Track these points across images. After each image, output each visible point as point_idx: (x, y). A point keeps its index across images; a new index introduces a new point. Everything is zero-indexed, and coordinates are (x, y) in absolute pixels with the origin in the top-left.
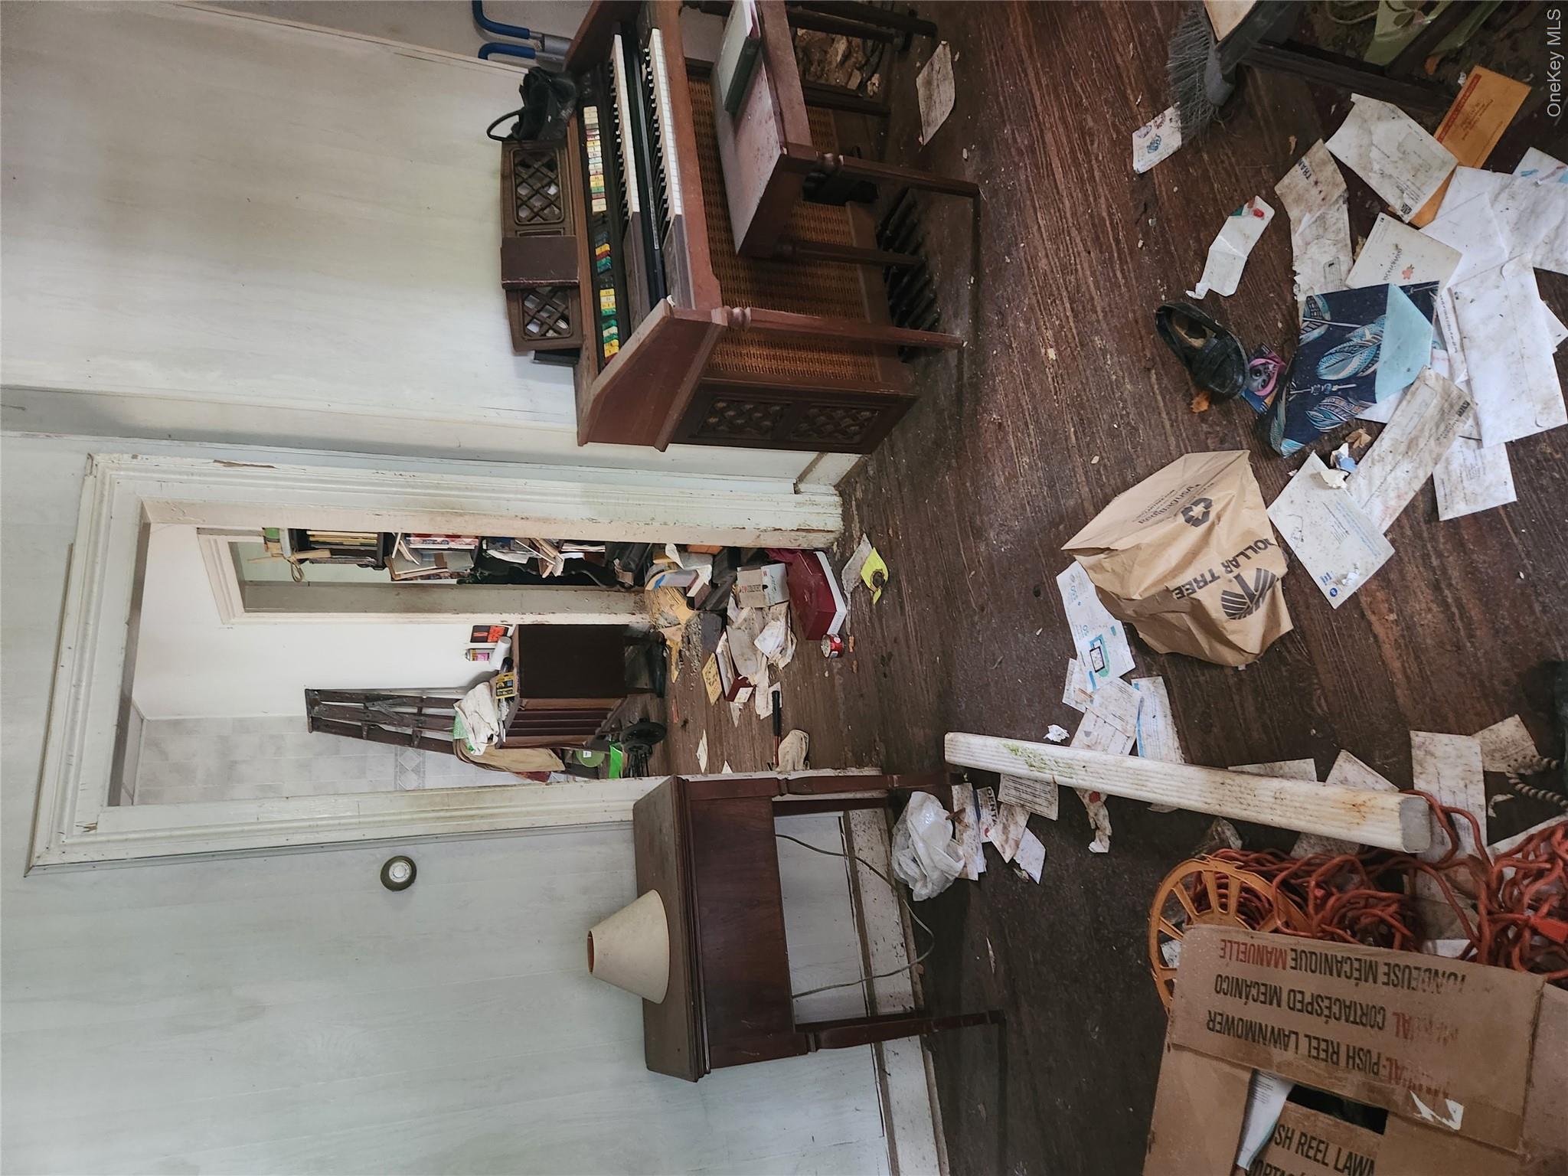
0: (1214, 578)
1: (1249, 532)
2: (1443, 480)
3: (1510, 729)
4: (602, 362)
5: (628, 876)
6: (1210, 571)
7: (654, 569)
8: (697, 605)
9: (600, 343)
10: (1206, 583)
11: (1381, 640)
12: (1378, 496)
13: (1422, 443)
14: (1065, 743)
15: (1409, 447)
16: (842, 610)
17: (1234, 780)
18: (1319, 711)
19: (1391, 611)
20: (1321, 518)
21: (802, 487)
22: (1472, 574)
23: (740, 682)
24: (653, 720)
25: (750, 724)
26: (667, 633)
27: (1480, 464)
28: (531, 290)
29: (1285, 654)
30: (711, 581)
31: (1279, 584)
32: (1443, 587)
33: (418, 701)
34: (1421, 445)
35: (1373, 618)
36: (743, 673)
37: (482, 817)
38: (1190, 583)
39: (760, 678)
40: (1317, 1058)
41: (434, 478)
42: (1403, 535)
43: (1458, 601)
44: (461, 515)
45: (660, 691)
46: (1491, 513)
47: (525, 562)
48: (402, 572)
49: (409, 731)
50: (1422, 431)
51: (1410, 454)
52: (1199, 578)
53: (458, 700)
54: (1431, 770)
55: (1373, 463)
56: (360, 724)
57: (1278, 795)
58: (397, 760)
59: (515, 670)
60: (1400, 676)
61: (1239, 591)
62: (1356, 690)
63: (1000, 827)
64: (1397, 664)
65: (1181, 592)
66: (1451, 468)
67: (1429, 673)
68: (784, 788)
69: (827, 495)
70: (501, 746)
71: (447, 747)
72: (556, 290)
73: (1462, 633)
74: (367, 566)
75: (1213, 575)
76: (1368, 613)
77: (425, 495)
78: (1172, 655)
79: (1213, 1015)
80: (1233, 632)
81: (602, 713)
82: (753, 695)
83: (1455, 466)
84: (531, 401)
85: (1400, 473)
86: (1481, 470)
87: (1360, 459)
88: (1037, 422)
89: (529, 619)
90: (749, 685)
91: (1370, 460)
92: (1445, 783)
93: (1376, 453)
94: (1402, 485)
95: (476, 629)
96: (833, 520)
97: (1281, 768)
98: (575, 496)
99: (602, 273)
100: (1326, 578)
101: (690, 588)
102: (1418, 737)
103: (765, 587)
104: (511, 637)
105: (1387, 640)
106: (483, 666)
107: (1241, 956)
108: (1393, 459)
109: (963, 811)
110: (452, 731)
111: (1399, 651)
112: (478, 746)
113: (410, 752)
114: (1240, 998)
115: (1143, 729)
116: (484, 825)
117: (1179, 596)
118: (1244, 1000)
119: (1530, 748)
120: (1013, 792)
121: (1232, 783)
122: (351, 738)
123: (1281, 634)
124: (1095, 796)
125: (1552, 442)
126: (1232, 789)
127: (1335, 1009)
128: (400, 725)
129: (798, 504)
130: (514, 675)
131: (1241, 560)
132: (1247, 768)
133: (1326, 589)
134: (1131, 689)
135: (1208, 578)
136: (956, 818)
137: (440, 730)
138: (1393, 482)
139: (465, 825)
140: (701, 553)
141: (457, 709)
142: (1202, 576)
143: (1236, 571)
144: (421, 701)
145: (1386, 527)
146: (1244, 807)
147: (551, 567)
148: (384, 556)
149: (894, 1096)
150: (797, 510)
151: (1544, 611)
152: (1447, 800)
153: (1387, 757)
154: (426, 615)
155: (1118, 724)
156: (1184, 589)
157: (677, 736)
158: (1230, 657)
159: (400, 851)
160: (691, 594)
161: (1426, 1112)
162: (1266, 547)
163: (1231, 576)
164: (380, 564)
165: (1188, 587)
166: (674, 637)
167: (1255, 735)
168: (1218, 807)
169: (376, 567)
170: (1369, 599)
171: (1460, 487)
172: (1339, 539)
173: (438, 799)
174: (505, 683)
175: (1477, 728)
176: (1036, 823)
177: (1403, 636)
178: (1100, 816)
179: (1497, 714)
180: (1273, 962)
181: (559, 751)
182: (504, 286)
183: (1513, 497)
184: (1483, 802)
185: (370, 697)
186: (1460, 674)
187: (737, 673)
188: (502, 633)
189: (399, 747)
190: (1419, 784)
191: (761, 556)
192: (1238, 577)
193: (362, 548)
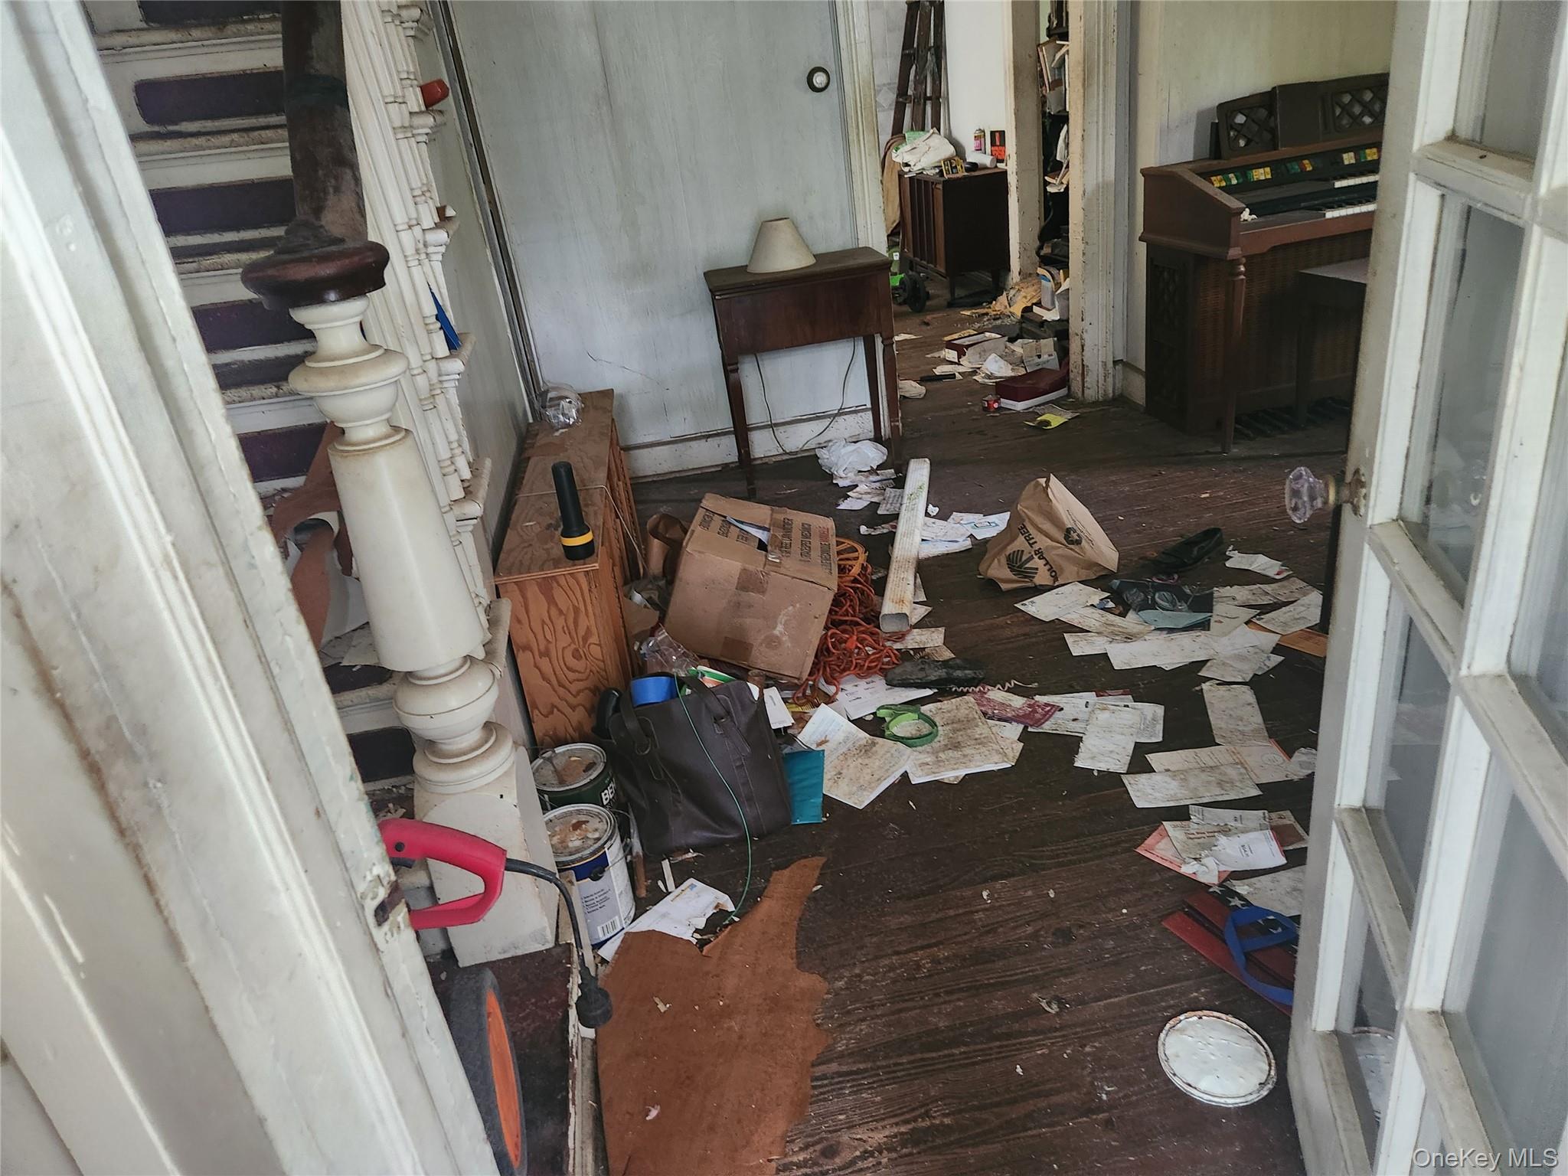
0: (1031, 546)
1: (1062, 570)
2: (1088, 635)
3: (947, 655)
4: (1206, 175)
5: (822, 248)
6: (1036, 542)
7: (1054, 271)
8: (1025, 314)
9: (1223, 172)
10: (1028, 541)
11: (995, 619)
12: (1080, 616)
13: (1111, 628)
14: (927, 514)
15: (1108, 624)
16: (1020, 406)
18: (953, 602)
19: (1012, 622)
21: (1119, 367)
22: (1033, 644)
23: (961, 351)
24: (928, 303)
25: (928, 364)
26: (1003, 299)
27: (1095, 646)
28: (1271, 113)
30: (1046, 321)
31: (1028, 584)
32: (1026, 636)
33: (938, 95)
34: (1109, 628)
35: (1008, 617)
36: (969, 352)
37: (858, 134)
38: (1028, 532)
39: (967, 364)
41: (1113, 58)
42: (1057, 624)
43: (1019, 640)
44: (1084, 85)
45: (952, 304)
46: (1068, 648)
47: (1058, 158)
48: (1044, 53)
49: (910, 92)
50: (1118, 628)
51: (1104, 625)
52: (1030, 537)
53: (939, 130)
54: (925, 633)
55: (1100, 614)
56: (915, 46)
57: (905, 579)
58: (884, 85)
59: (966, 174)
60: (975, 625)
61: (1024, 558)
62: (967, 612)
63: (869, 491)
64: (982, 624)
65: (1022, 528)
66: (1095, 637)
67: (977, 633)
68: (886, 342)
69: (1114, 389)
70: (901, 175)
71: (898, 130)
72: (1273, 131)
73: (999, 642)
74: (1049, 21)
75: (1033, 544)
76: (1011, 615)
77: (1098, 56)
79: (791, 520)
80: (999, 561)
81: (933, 260)
82: (952, 363)
84: (1177, 127)
85: (1094, 622)
86: (1092, 646)
87: (1103, 610)
88: (1154, 492)
89: (1012, 180)
90: (959, 357)
91: (1103, 613)
92: (918, 636)
93: (1107, 615)
94: (1087, 623)
95: (1002, 133)
96: (1091, 394)
97: (919, 589)
98: (1103, 176)
99: (1286, 167)
100: (1032, 602)
101: (1041, 307)
102: (942, 630)
103: (1039, 357)
104: (996, 167)
105: (995, 621)
106: (969, 145)
107: (822, 532)
108: (1103, 620)
109: (878, 475)
110: (912, 129)
111: (989, 625)
112: (900, 156)
113: (893, 96)
114: (802, 529)
115: (938, 542)
116: (853, 137)
117: (1020, 527)
119: (938, 657)
120: (893, 495)
122: (902, 39)
123: (1001, 585)
124: (895, 527)
125: (1105, 665)
127: (805, 550)
128: (916, 82)
129: (1105, 364)
130: (962, 173)
131: (1044, 561)
133: (1027, 601)
134: (963, 537)
135: (1031, 542)
136: (872, 471)
137: (913, 119)
138: (1089, 620)
139: (852, 123)
140: (1065, 309)
141: (932, 131)
142: (1033, 538)
143: (1036, 557)
144: (938, 99)
145: (1061, 619)
146: (895, 579)
147: (1053, 181)
148: (1058, 34)
149: (693, 444)
150: (1100, 363)
152: (909, 637)
153: (929, 621)
154: (1012, 86)
155: (942, 534)
157: (916, 320)
158: (984, 564)
159: (833, 78)
160: (1036, 309)
162: (1053, 576)
163: (1033, 553)
164: (1051, 33)
165: (1025, 532)
166: (1000, 304)
167: (939, 582)
168: (895, 561)
169: (1049, 29)
170: (1020, 615)
171: (1083, 640)
172: (1057, 605)
173: (868, 100)
174: (956, 167)
175: (947, 645)
176: (874, 506)
177: (998, 625)
178: (884, 529)
179: (956, 651)
180: (822, 539)
181: (897, 230)
182: (1274, 88)
183: (1074, 655)
184: (909, 647)
185: (939, 50)
186: (977, 642)
187: (968, 347)
188: (999, 157)
189: (896, 86)
190: (916, 630)
191: (1063, 352)
192: (1032, 558)
193: (1064, 14)
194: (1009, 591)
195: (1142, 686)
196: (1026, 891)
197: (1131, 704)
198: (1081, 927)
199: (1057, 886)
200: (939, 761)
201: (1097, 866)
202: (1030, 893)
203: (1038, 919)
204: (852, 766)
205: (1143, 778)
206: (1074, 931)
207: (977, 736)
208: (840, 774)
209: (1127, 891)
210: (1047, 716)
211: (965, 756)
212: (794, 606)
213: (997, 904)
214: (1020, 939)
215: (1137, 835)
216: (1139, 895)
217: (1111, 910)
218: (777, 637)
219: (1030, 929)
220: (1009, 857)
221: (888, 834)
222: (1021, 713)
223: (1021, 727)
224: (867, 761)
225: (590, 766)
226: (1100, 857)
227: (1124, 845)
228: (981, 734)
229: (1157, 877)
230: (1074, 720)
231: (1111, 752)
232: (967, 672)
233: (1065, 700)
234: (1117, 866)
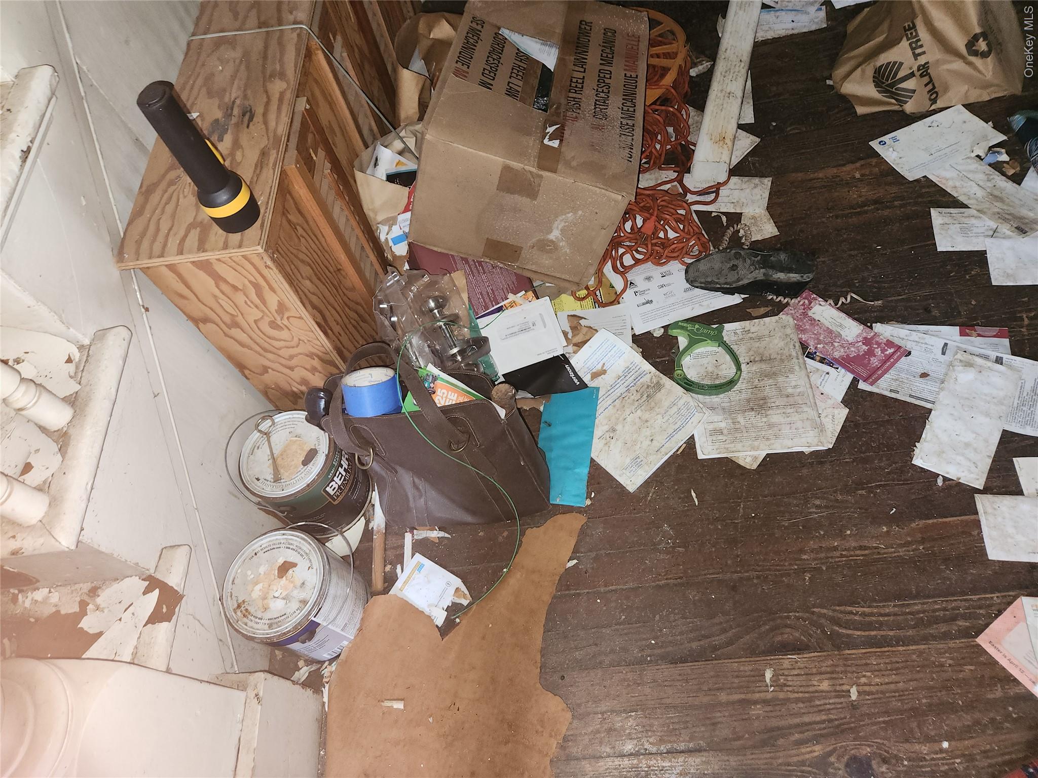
0: (916, 56)
1: (946, 89)
2: (963, 213)
3: (768, 230)
6: (924, 53)
10: (913, 49)
11: (840, 168)
12: (958, 175)
13: (998, 204)
15: (996, 197)
17: (743, 68)
18: (789, 129)
19: (862, 175)
20: (946, 140)
22: (884, 222)
27: (971, 235)
29: (836, 110)
31: (896, 108)
32: (877, 206)
34: (996, 204)
35: (858, 165)
38: (917, 35)
40: (571, 81)
42: (924, 187)
43: (866, 212)
46: (932, 236)
50: (1008, 205)
51: (990, 197)
52: (919, 44)
54: (744, 186)
55: (987, 175)
57: (731, 94)
60: (812, 176)
61: (901, 74)
62: (803, 151)
64: (821, 175)
65: (910, 29)
66: (972, 219)
67: (812, 192)
73: (840, 212)
75: (919, 55)
76: (862, 162)
78: (845, 35)
79: (590, 24)
80: (863, 71)
83: (973, 221)
85: (975, 189)
86: (967, 235)
87: (993, 168)
91: (991, 173)
92: (736, 193)
93: (996, 177)
94: (965, 190)
97: (748, 103)
100: (895, 140)
102: (768, 182)
105: (839, 171)
107: (630, 46)
108: (988, 187)
111: (831, 177)
114: (603, 42)
115: (783, 13)
117: (907, 27)
118: (602, 44)
119: (757, 237)
121: (741, 67)
123: (855, 106)
125: (980, 275)
126: (737, 67)
127: (602, 95)
131: (926, 79)
132: (749, 83)
133: (886, 138)
134: (817, 6)
135: (918, 51)
138: (969, 184)
142: (921, 46)
143: (918, 74)
145: (931, 177)
146: (723, 73)
151: (851, 256)
152: (723, 192)
153: (754, 164)
156: (913, 31)
158: (840, 72)
161: (550, 130)
162: (930, 100)
163: (915, 69)
165: (914, 34)
167: (774, 89)
168: (723, 57)
170: (873, 164)
171: (955, 222)
172: (926, 150)
175: (771, 213)
177: (842, 180)
179: (780, 224)
180: (628, 64)
183: (939, 249)
184: (722, 211)
186: (810, 208)
190: (734, 179)
192: (912, 75)
194: (865, 116)
195: (1026, 322)
196: (820, 681)
197: (1008, 357)
198: (885, 761)
199: (863, 680)
200: (736, 430)
201: (921, 653)
202: (825, 685)
203: (832, 734)
204: (629, 419)
205: (1005, 502)
206: (874, 764)
207: (790, 390)
208: (614, 430)
209: (952, 708)
210: (888, 363)
211: (771, 426)
212: (575, 213)
213: (781, 695)
214: (803, 763)
215: (980, 608)
216: (967, 719)
217: (929, 739)
218: (552, 241)
219: (818, 750)
220: (806, 615)
221: (661, 541)
222: (853, 351)
223: (850, 377)
224: (647, 416)
225: (311, 456)
226: (925, 639)
227: (961, 623)
228: (795, 387)
229: (998, 693)
230: (924, 375)
231: (967, 445)
232: (792, 275)
233: (915, 336)
234: (947, 660)
